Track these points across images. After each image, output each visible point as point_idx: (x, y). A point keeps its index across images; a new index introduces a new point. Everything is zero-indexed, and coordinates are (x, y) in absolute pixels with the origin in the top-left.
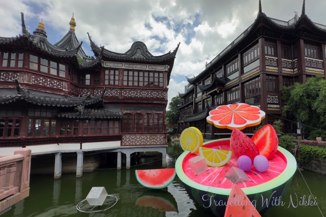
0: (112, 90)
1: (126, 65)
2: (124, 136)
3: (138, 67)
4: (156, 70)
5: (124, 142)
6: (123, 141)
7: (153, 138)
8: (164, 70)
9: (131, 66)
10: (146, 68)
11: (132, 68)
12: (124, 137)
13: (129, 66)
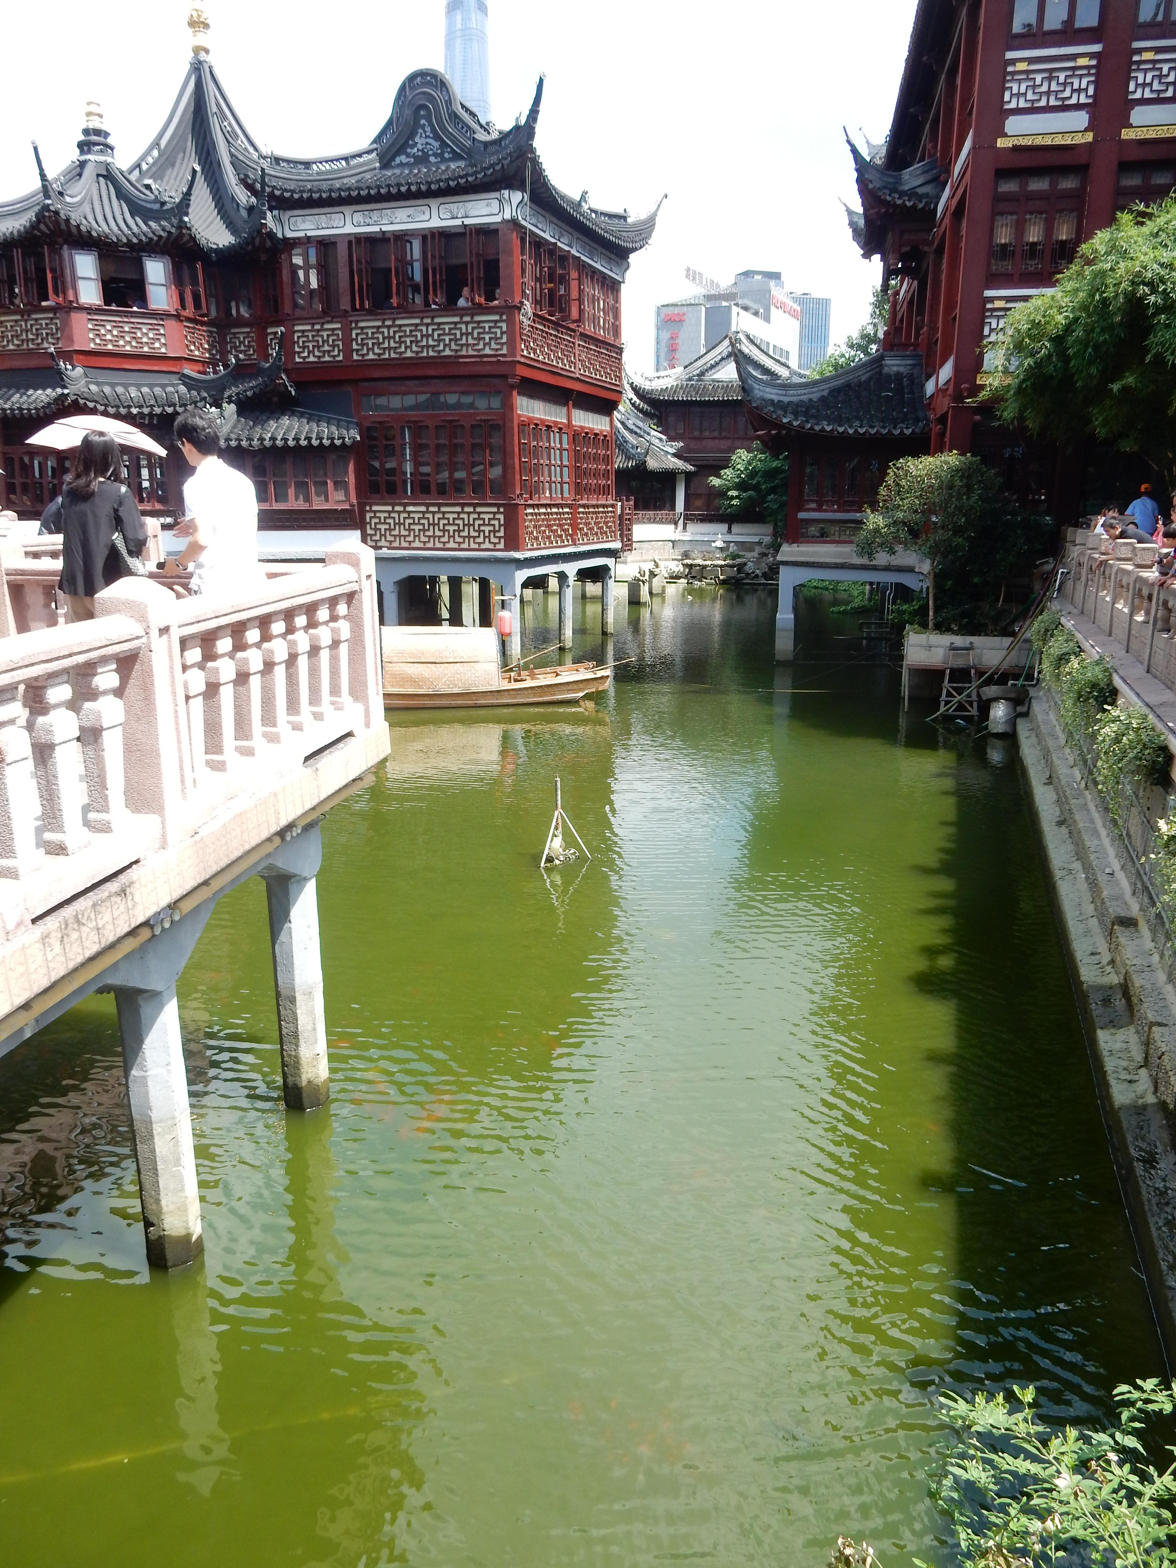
0: (318, 331)
1: (358, 217)
2: (371, 511)
3: (398, 220)
4: (467, 221)
5: (371, 535)
6: (369, 531)
7: (469, 525)
8: (498, 219)
9: (375, 216)
10: (427, 217)
11: (376, 229)
12: (371, 518)
13: (368, 220)
